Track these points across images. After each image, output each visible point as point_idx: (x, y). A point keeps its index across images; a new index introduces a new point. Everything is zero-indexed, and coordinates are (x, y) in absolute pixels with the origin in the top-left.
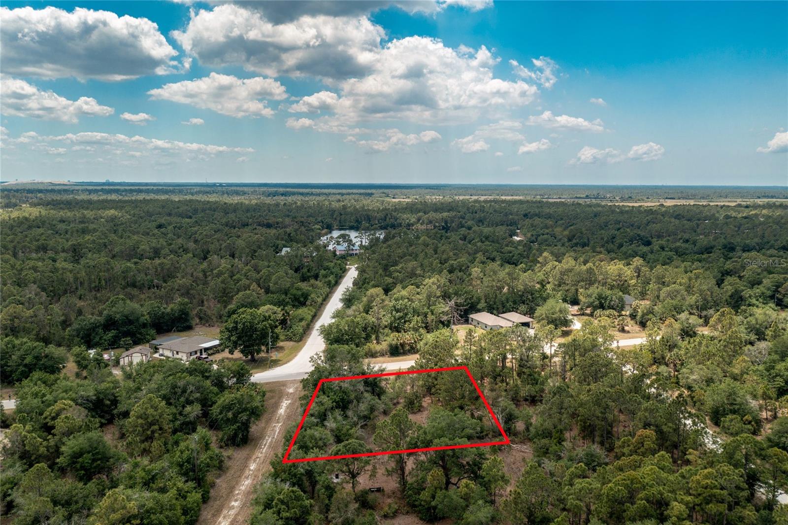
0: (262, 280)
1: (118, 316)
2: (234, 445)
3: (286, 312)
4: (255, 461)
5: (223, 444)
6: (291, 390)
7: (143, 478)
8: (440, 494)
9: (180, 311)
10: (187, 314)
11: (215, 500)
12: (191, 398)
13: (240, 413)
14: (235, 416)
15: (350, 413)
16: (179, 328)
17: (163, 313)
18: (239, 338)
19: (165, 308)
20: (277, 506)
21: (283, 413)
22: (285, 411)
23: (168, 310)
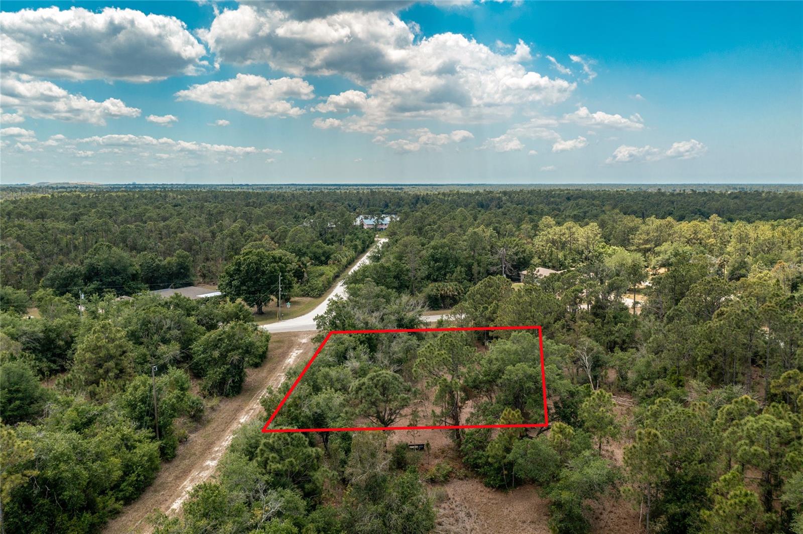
0: (278, 237)
1: (101, 264)
2: (222, 394)
3: (303, 263)
4: (247, 413)
5: (206, 392)
6: (304, 341)
7: (72, 421)
8: (518, 446)
9: (178, 264)
10: (187, 269)
11: (184, 458)
12: (168, 336)
13: (230, 351)
14: (223, 356)
15: (379, 355)
16: (177, 285)
17: (158, 265)
18: (243, 283)
19: (160, 261)
20: (262, 454)
21: (291, 363)
22: (295, 361)
23: (165, 262)
